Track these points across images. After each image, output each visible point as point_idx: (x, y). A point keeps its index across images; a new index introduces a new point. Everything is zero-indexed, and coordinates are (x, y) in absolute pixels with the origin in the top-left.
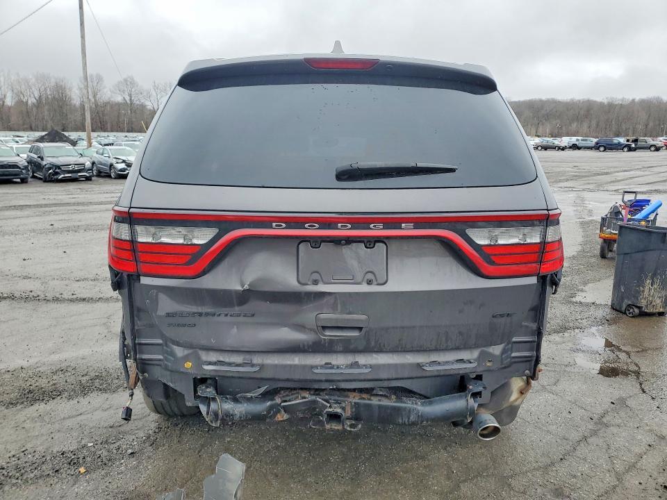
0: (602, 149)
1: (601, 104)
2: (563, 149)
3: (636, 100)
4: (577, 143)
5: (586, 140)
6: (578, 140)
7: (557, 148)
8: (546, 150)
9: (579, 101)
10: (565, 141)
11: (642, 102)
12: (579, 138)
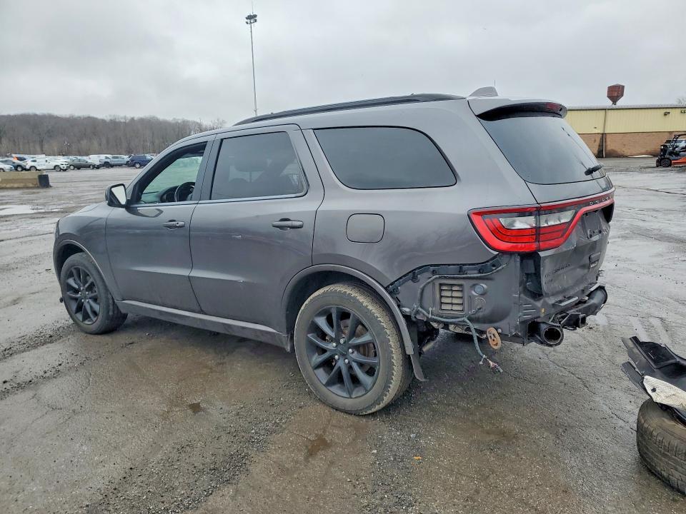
0: (138, 166)
1: (103, 121)
2: (98, 167)
3: (135, 119)
4: (108, 160)
5: (117, 158)
6: (107, 158)
7: (91, 167)
8: (79, 169)
9: (80, 117)
10: (94, 159)
11: (142, 121)
12: (108, 156)
